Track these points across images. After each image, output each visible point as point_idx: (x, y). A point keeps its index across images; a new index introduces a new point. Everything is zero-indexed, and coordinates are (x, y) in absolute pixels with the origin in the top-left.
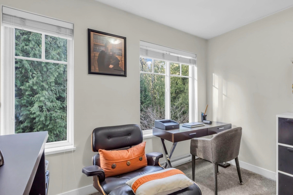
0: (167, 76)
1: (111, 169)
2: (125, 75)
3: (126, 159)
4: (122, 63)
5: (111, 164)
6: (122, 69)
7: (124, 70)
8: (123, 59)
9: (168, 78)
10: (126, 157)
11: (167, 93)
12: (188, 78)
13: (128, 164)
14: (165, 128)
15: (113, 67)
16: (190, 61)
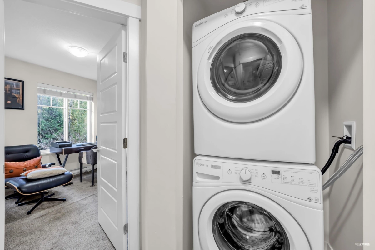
0: (65, 109)
1: (9, 173)
2: (23, 108)
3: (22, 167)
4: (20, 99)
5: (9, 170)
6: (20, 104)
7: (22, 105)
8: (21, 97)
9: (66, 110)
10: (23, 166)
11: (65, 121)
12: (87, 110)
13: (24, 170)
14: (58, 146)
15: (11, 103)
16: (87, 98)
